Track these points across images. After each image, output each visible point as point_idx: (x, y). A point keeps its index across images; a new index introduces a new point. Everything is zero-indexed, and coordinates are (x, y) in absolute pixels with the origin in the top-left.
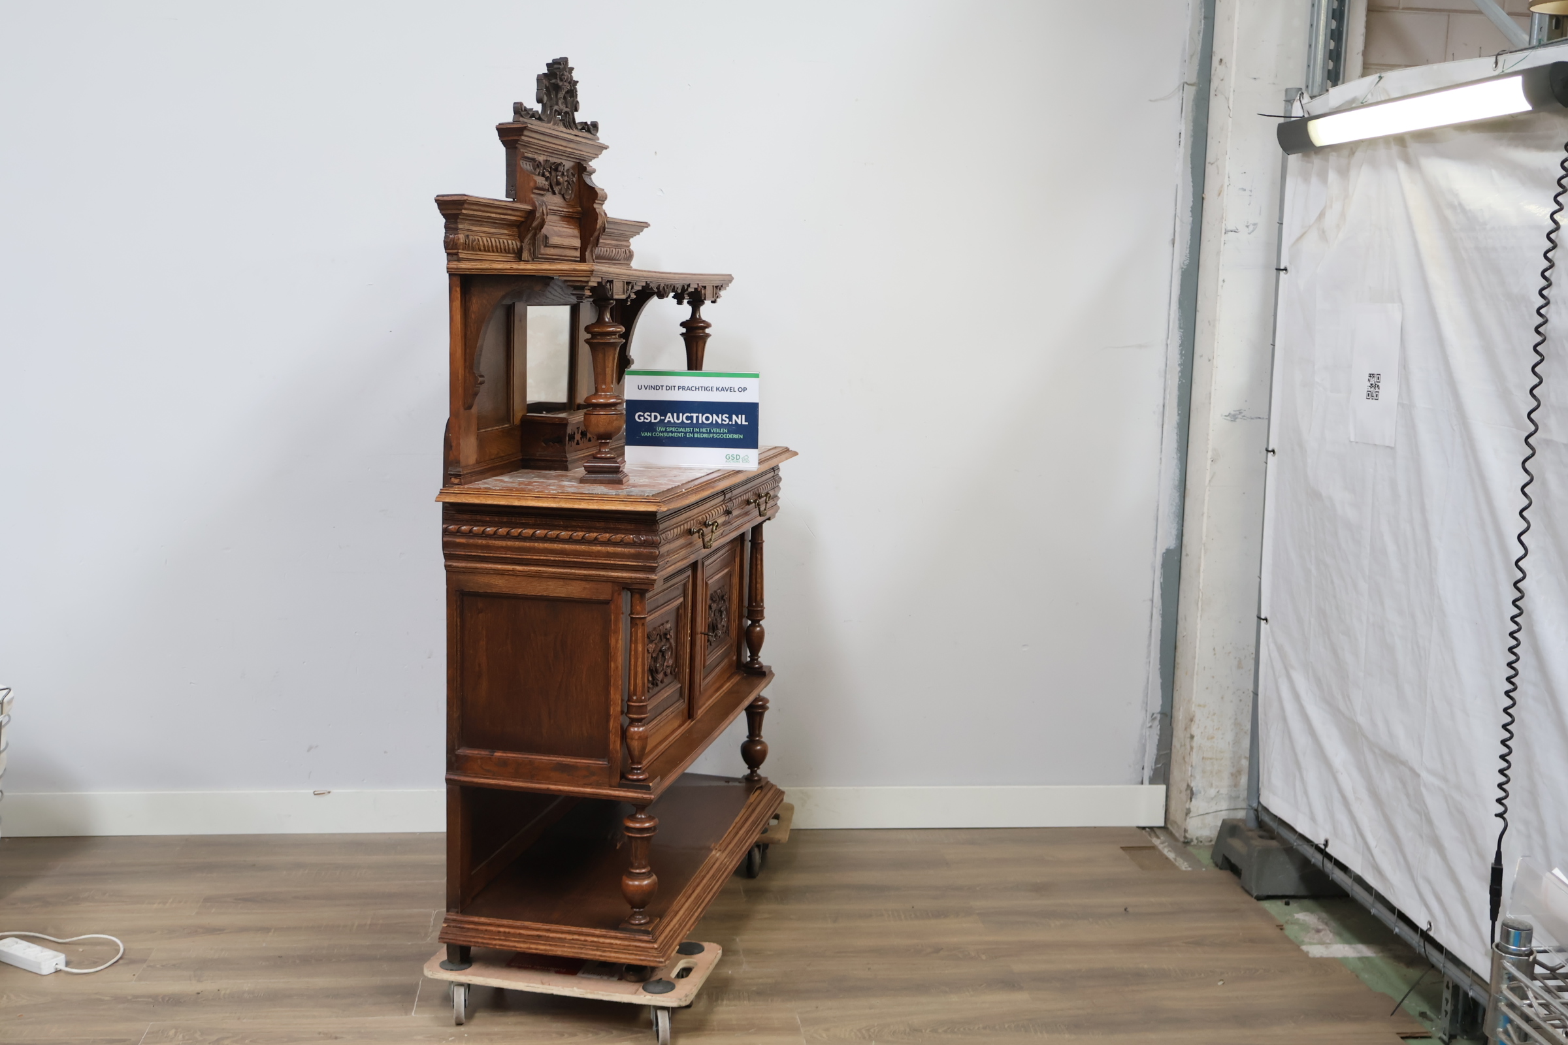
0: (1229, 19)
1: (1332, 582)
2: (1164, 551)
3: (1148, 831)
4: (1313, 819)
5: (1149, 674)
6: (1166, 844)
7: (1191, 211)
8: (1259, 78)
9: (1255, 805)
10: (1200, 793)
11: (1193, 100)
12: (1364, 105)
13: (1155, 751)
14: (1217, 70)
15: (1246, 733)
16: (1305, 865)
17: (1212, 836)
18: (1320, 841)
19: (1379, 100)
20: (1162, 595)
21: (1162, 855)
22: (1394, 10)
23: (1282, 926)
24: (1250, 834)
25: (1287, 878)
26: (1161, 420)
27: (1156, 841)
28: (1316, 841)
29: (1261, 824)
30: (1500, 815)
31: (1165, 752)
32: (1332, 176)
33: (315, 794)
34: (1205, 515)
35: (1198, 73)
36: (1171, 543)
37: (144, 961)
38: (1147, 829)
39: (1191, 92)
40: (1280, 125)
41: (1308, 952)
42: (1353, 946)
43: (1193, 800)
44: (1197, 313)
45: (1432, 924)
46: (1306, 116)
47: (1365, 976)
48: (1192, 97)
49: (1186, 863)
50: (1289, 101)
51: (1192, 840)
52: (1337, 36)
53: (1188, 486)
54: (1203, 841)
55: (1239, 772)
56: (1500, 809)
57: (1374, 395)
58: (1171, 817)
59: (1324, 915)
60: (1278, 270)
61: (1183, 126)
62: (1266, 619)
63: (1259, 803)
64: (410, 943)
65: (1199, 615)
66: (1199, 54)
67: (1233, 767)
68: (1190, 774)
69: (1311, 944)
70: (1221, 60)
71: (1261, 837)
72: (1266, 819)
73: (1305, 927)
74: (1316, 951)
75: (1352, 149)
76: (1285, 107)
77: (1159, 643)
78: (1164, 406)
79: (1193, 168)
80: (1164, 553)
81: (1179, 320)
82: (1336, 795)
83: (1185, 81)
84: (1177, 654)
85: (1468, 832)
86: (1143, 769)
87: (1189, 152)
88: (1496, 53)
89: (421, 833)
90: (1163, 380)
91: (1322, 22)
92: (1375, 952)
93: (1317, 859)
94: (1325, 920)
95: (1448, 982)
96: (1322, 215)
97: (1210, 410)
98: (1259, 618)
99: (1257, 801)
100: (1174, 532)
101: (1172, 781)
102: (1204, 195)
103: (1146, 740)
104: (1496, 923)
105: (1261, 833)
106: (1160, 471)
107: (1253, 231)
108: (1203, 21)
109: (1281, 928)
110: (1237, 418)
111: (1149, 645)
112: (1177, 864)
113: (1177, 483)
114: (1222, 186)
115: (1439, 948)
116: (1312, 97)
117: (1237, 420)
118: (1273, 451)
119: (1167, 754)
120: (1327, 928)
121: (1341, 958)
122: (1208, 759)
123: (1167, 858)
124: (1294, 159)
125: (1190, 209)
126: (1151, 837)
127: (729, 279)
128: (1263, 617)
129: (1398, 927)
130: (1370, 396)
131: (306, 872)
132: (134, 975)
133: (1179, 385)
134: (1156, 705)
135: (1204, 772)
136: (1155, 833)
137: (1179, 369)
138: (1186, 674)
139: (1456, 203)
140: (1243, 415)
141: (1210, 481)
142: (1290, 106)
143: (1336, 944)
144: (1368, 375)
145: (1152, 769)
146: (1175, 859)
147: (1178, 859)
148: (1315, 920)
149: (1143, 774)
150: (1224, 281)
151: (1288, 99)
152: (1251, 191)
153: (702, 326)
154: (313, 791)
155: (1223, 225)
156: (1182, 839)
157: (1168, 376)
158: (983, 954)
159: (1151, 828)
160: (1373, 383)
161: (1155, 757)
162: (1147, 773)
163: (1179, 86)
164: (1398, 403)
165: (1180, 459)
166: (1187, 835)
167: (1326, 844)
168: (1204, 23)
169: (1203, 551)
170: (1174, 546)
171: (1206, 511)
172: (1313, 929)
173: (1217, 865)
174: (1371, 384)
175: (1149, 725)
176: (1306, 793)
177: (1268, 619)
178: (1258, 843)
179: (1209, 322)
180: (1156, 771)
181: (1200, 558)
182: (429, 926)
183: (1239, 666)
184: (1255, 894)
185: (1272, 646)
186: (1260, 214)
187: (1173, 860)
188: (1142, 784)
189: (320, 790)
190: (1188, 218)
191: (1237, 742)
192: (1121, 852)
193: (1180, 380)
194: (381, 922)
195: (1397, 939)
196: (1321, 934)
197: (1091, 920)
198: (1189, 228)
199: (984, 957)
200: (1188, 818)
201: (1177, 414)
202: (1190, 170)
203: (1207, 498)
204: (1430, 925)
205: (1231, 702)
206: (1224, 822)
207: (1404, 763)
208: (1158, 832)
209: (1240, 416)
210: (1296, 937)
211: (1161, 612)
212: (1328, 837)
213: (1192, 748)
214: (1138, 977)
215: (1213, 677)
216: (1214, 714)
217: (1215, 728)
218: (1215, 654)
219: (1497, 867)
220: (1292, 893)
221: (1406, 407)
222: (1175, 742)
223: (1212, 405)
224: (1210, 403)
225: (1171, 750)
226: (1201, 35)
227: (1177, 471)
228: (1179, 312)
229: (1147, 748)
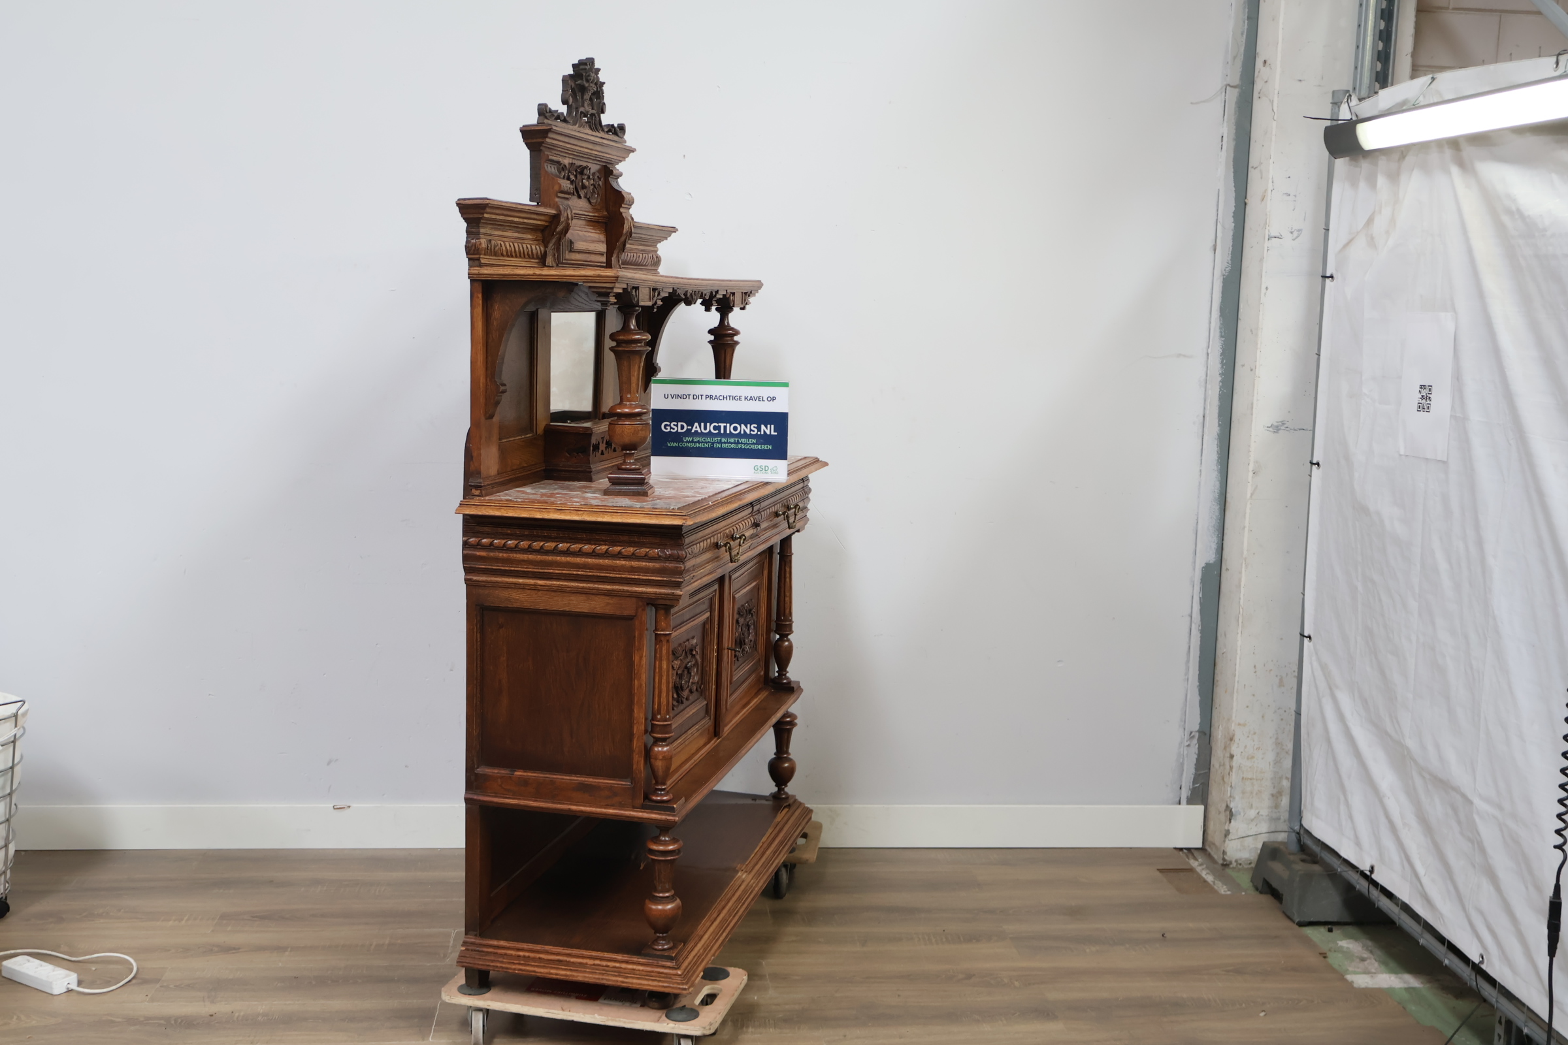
0: (1273, 20)
1: (1380, 600)
2: (1203, 565)
3: (1185, 853)
4: (1358, 843)
5: (1187, 691)
6: (1205, 866)
7: (1233, 217)
8: (1304, 80)
9: (1297, 828)
10: (1240, 814)
11: (1236, 103)
12: (1415, 107)
13: (1193, 771)
14: (1261, 72)
15: (1287, 753)
16: (1348, 889)
17: (1252, 858)
18: (1365, 868)
19: (1432, 102)
20: (1201, 610)
21: (1200, 877)
22: (1443, 11)
23: (1326, 954)
24: (1292, 858)
25: (1330, 904)
26: (1201, 430)
27: (1194, 864)
28: (1362, 868)
29: (1303, 848)
30: (1559, 847)
31: (1203, 772)
32: (1381, 181)
33: (334, 809)
34: (1246, 529)
35: (1241, 75)
36: (1211, 557)
37: (157, 981)
38: (1184, 850)
39: (1233, 95)
40: (1327, 129)
41: (1352, 982)
42: (1400, 975)
43: (1232, 821)
44: (1239, 321)
45: (1484, 957)
46: (1354, 118)
47: (1412, 1008)
48: (1234, 99)
49: (1225, 887)
50: (1336, 104)
51: (1231, 863)
52: (1386, 36)
53: (1229, 499)
54: (1243, 864)
55: (1280, 793)
56: (1560, 840)
57: (1425, 407)
58: (1210, 838)
59: (1369, 943)
60: (1324, 277)
61: (1226, 129)
62: (1309, 637)
63: (1301, 825)
64: (429, 964)
65: (1239, 632)
66: (1242, 56)
67: (1274, 788)
68: (1229, 795)
69: (1355, 973)
70: (1265, 62)
71: (1303, 861)
72: (1309, 842)
73: (1348, 955)
74: (1361, 981)
75: (1402, 152)
76: (1332, 109)
77: (1198, 659)
78: (1204, 417)
79: (1235, 172)
80: (1203, 568)
81: (1220, 328)
82: (1383, 819)
83: (1228, 83)
84: (1216, 671)
85: (1525, 863)
86: (1181, 788)
87: (1232, 155)
88: (1557, 53)
89: (442, 849)
90: (1203, 389)
91: (1370, 22)
92: (1422, 983)
93: (1362, 885)
94: (1370, 948)
95: (1501, 1017)
96: (1370, 221)
97: (1252, 421)
98: (1302, 635)
99: (1299, 824)
100: (1214, 546)
101: (1210, 801)
102: (1246, 200)
103: (1183, 759)
104: (1554, 959)
105: (1304, 857)
106: (1200, 483)
107: (1297, 237)
108: (1246, 22)
109: (1324, 956)
110: (1280, 429)
111: (1188, 661)
112: (1216, 887)
113: (1217, 495)
114: (1266, 191)
115: (1492, 982)
116: (1360, 100)
117: (1280, 431)
118: (1318, 464)
119: (1206, 773)
120: (1371, 956)
121: (1388, 988)
122: (1248, 779)
123: (1205, 881)
124: (1341, 163)
125: (1232, 215)
126: (1188, 859)
127: (758, 285)
128: (1306, 634)
129: (1448, 959)
130: (1421, 408)
131: (325, 888)
132: (147, 996)
133: (1219, 394)
134: (1194, 723)
135: (1243, 793)
136: (1193, 854)
137: (1220, 379)
138: (1226, 692)
139: (1514, 208)
140: (1285, 426)
141: (1252, 495)
142: (1337, 109)
143: (1382, 973)
144: (1419, 387)
145: (1190, 789)
146: (1214, 882)
147: (1216, 882)
148: (1360, 949)
149: (1181, 794)
150: (1267, 288)
151: (1336, 101)
152: (1295, 196)
153: (730, 334)
154: (332, 805)
155: (1267, 231)
156: (1221, 862)
157: (1209, 386)
158: (1017, 981)
159: (1189, 849)
160: (1424, 394)
161: (1193, 776)
162: (1185, 794)
163: (1221, 88)
164: (1451, 416)
165: (1221, 471)
166: (1226, 858)
167: (1372, 870)
168: (1248, 23)
169: (1244, 565)
170: (1214, 560)
171: (1247, 524)
172: (1357, 957)
173: (1257, 889)
174: (1423, 396)
175: (1187, 744)
176: (1351, 817)
177: (1312, 636)
178: (1300, 867)
179: (1251, 331)
180: (1194, 791)
181: (1240, 573)
182: (449, 946)
183: (1281, 684)
184: (1297, 921)
185: (1315, 664)
186: (1305, 220)
187: (1211, 883)
188: (1180, 804)
189: (340, 804)
190: (1230, 224)
191: (1277, 762)
192: (1158, 873)
193: (1220, 388)
194: (399, 941)
195: (1447, 970)
196: (1366, 963)
197: (1127, 946)
198: (1231, 233)
199: (1017, 984)
200: (1227, 840)
201: (1217, 425)
202: (1232, 174)
203: (1248, 511)
204: (1482, 958)
205: (1272, 720)
206: (1265, 845)
207: (1456, 790)
208: (1196, 853)
209: (1283, 428)
210: (1340, 966)
211: (1200, 628)
212: (1374, 863)
213: (1231, 768)
214: (1176, 1006)
215: (1254, 695)
216: (1255, 733)
217: (1255, 748)
218: (1255, 672)
219: (1555, 900)
220: (1335, 919)
221: (1460, 420)
222: (1214, 761)
223: (1254, 416)
224: (1252, 414)
225: (1210, 769)
226: (1245, 36)
227: (1218, 484)
228: (1220, 320)
229: (1185, 767)
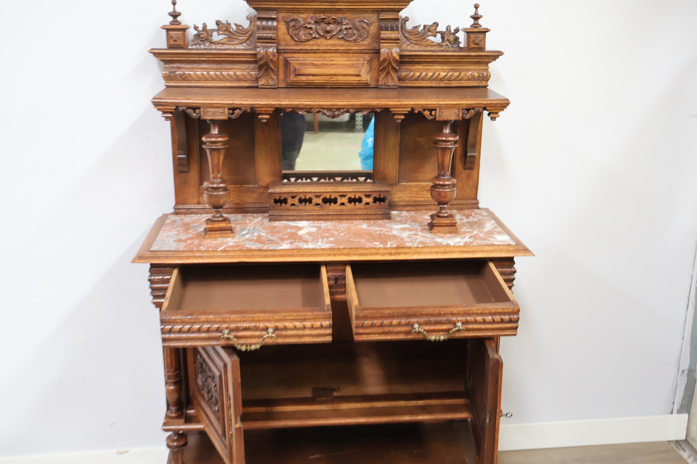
3: (675, 445)
5: (681, 344)
13: (683, 394)
20: (696, 294)
33: (118, 453)
38: (674, 442)
58: (691, 434)
77: (691, 326)
86: (673, 403)
101: (692, 411)
103: (677, 387)
111: (684, 327)
119: (690, 395)
126: (679, 449)
134: (685, 364)
136: (681, 446)
145: (680, 404)
149: (673, 407)
154: (116, 451)
159: (677, 442)
161: (682, 397)
162: (676, 407)
175: (680, 377)
180: (682, 405)
188: (672, 413)
189: (121, 450)
208: (684, 446)
211: (694, 306)
225: (693, 392)
229: (678, 392)
